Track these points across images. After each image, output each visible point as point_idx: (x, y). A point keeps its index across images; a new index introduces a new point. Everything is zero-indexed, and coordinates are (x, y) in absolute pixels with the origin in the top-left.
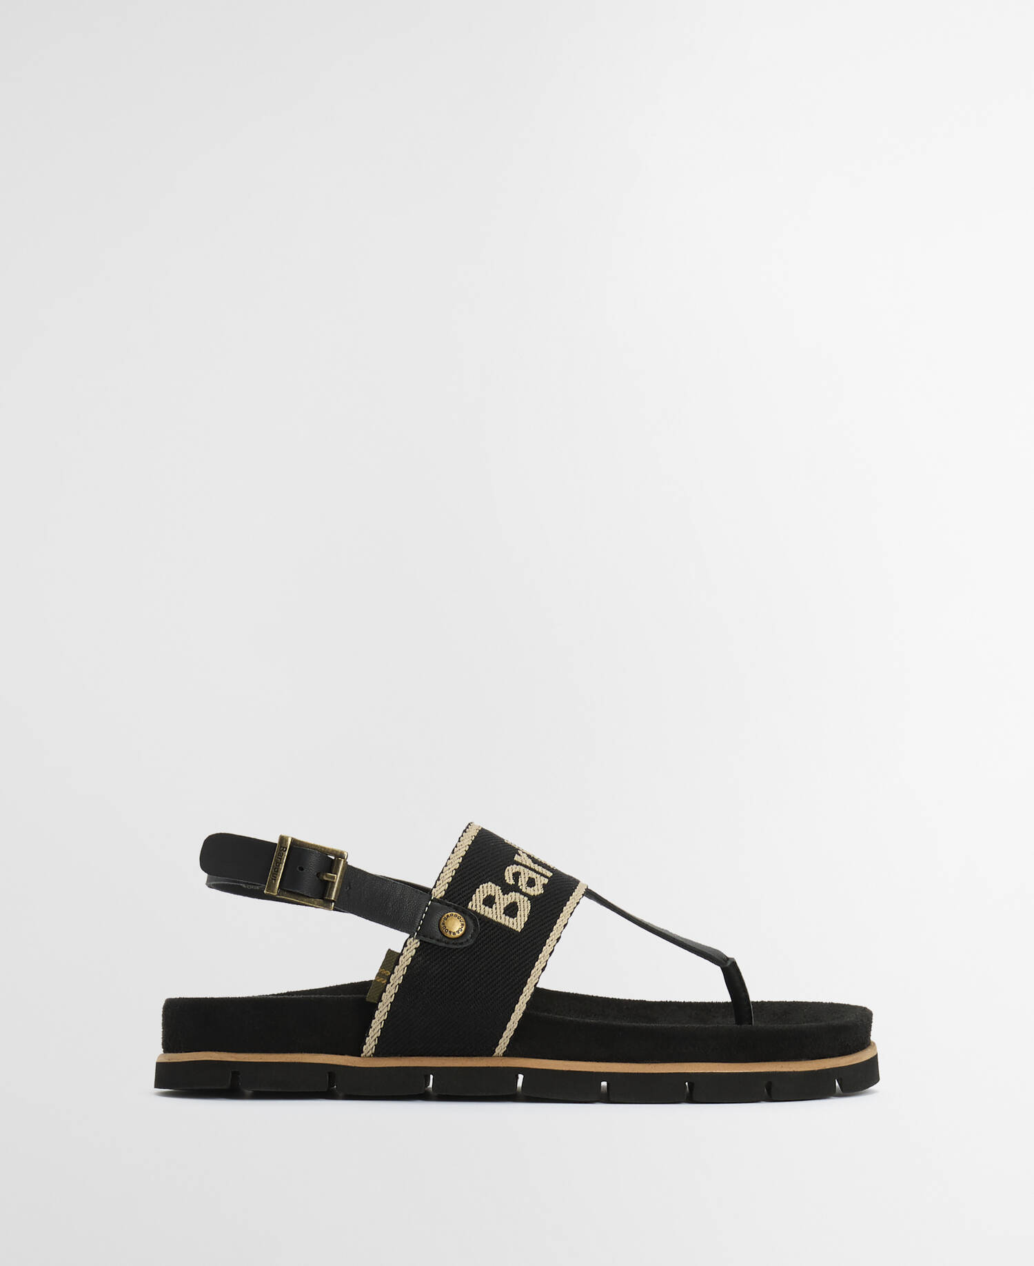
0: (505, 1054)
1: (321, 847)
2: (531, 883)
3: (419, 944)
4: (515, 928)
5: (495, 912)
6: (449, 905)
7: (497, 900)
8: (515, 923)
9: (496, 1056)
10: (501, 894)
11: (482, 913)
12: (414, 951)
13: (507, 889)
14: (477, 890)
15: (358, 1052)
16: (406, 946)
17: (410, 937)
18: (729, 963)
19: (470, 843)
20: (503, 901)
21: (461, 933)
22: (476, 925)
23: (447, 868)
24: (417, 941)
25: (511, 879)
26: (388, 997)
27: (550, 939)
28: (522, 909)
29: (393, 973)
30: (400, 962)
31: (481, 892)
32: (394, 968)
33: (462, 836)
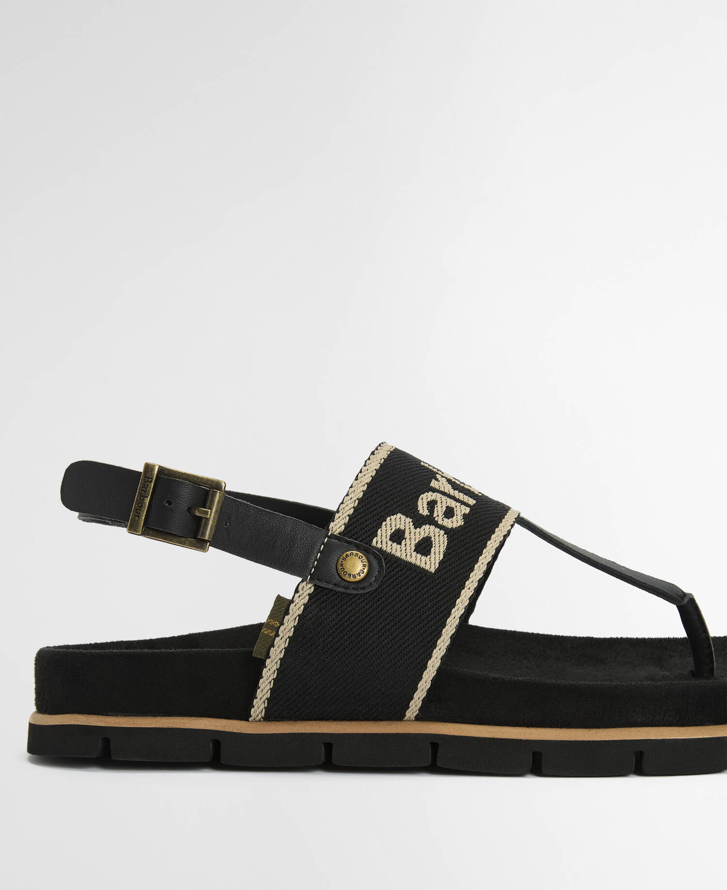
0: (418, 718)
1: (194, 476)
2: (449, 513)
3: (313, 589)
4: (427, 568)
5: (404, 549)
6: (349, 543)
7: (407, 535)
8: (428, 563)
9: (407, 721)
10: (412, 527)
11: (389, 550)
12: (307, 597)
13: (419, 521)
14: (384, 523)
15: (245, 716)
16: (298, 592)
17: (302, 581)
18: (686, 600)
19: (378, 468)
20: (414, 535)
21: (362, 575)
22: (381, 566)
23: (349, 498)
24: (310, 585)
25: (426, 509)
26: (277, 653)
27: (470, 580)
28: (437, 545)
29: (282, 624)
30: (290, 611)
31: (388, 526)
32: (284, 618)
33: (369, 459)
